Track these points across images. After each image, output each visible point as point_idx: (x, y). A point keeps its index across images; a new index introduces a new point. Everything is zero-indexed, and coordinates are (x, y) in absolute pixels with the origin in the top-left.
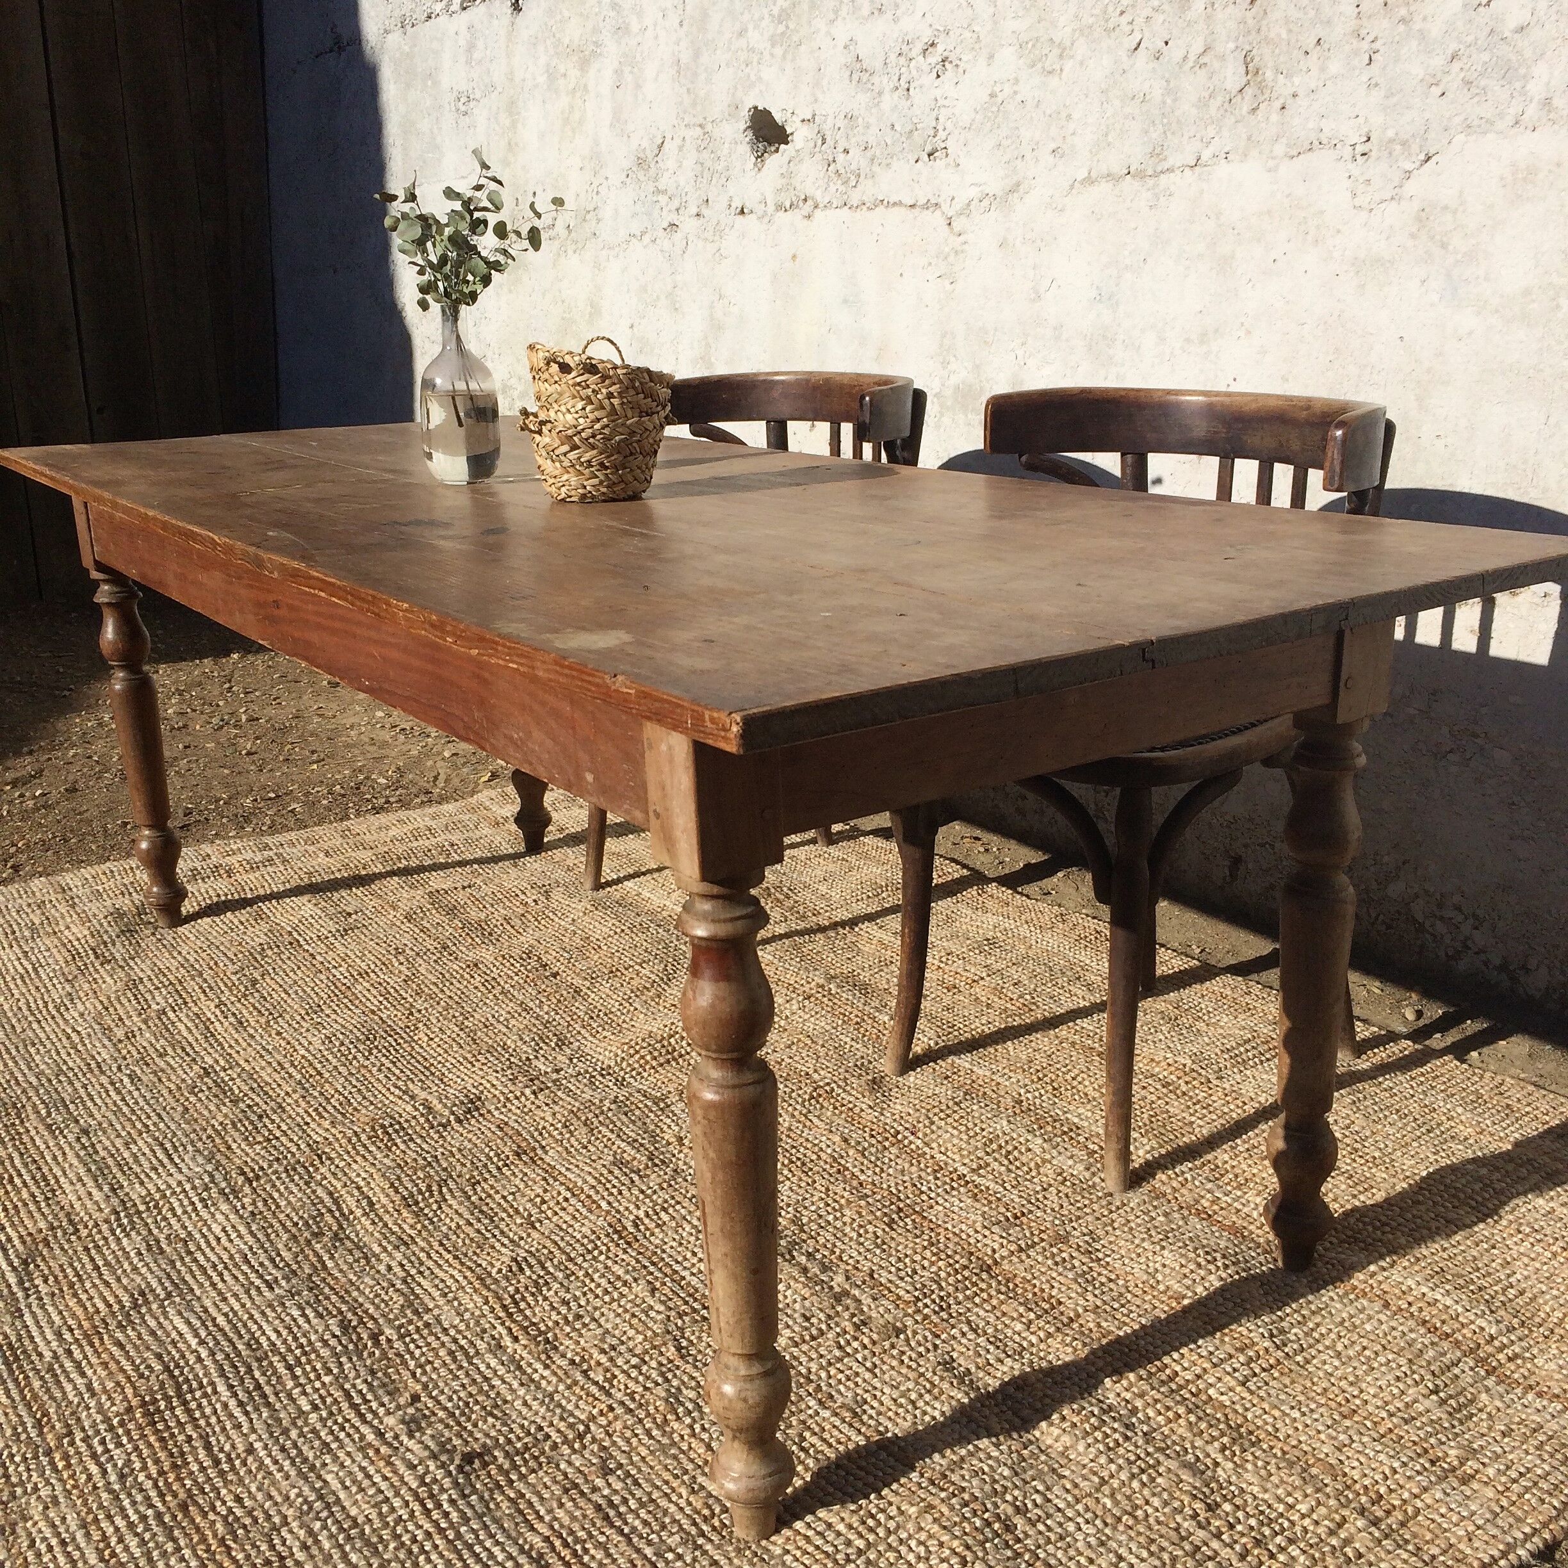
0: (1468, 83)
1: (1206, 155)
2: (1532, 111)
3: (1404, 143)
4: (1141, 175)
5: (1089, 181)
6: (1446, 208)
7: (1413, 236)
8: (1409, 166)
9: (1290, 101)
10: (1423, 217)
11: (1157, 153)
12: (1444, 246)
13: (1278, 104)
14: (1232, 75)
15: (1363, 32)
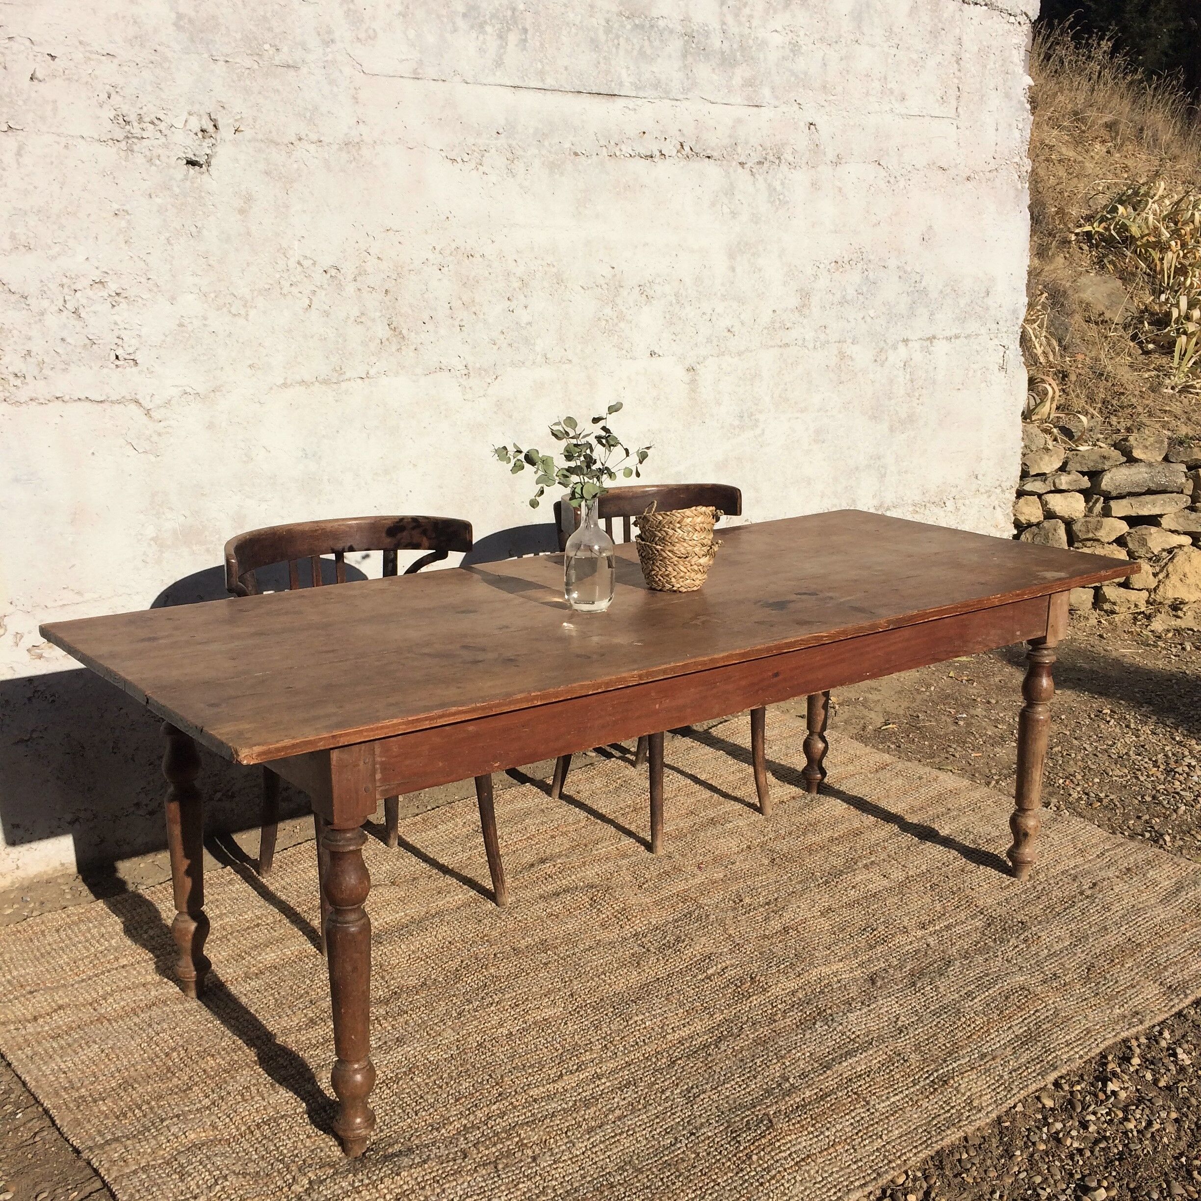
0: (510, 345)
1: (372, 372)
2: (539, 359)
3: (485, 370)
4: (326, 382)
5: (285, 385)
6: (509, 400)
7: (495, 412)
8: (490, 381)
9: (419, 346)
10: (499, 404)
11: (340, 371)
12: (511, 417)
13: (413, 347)
14: (382, 331)
15: (455, 316)
